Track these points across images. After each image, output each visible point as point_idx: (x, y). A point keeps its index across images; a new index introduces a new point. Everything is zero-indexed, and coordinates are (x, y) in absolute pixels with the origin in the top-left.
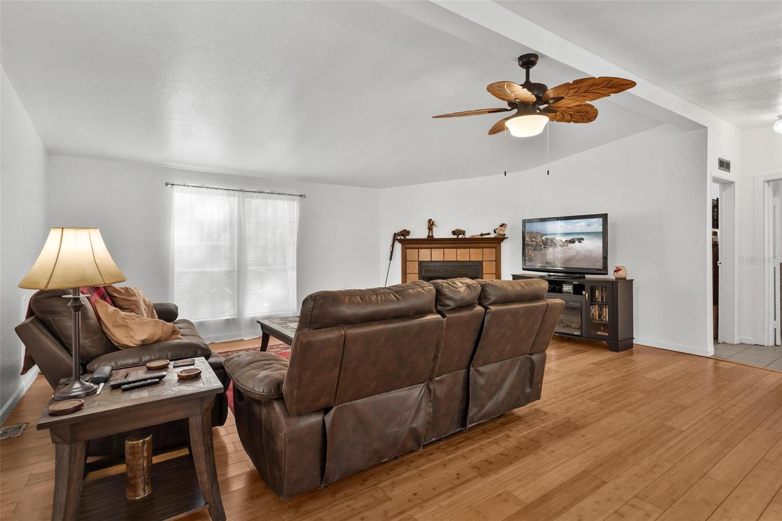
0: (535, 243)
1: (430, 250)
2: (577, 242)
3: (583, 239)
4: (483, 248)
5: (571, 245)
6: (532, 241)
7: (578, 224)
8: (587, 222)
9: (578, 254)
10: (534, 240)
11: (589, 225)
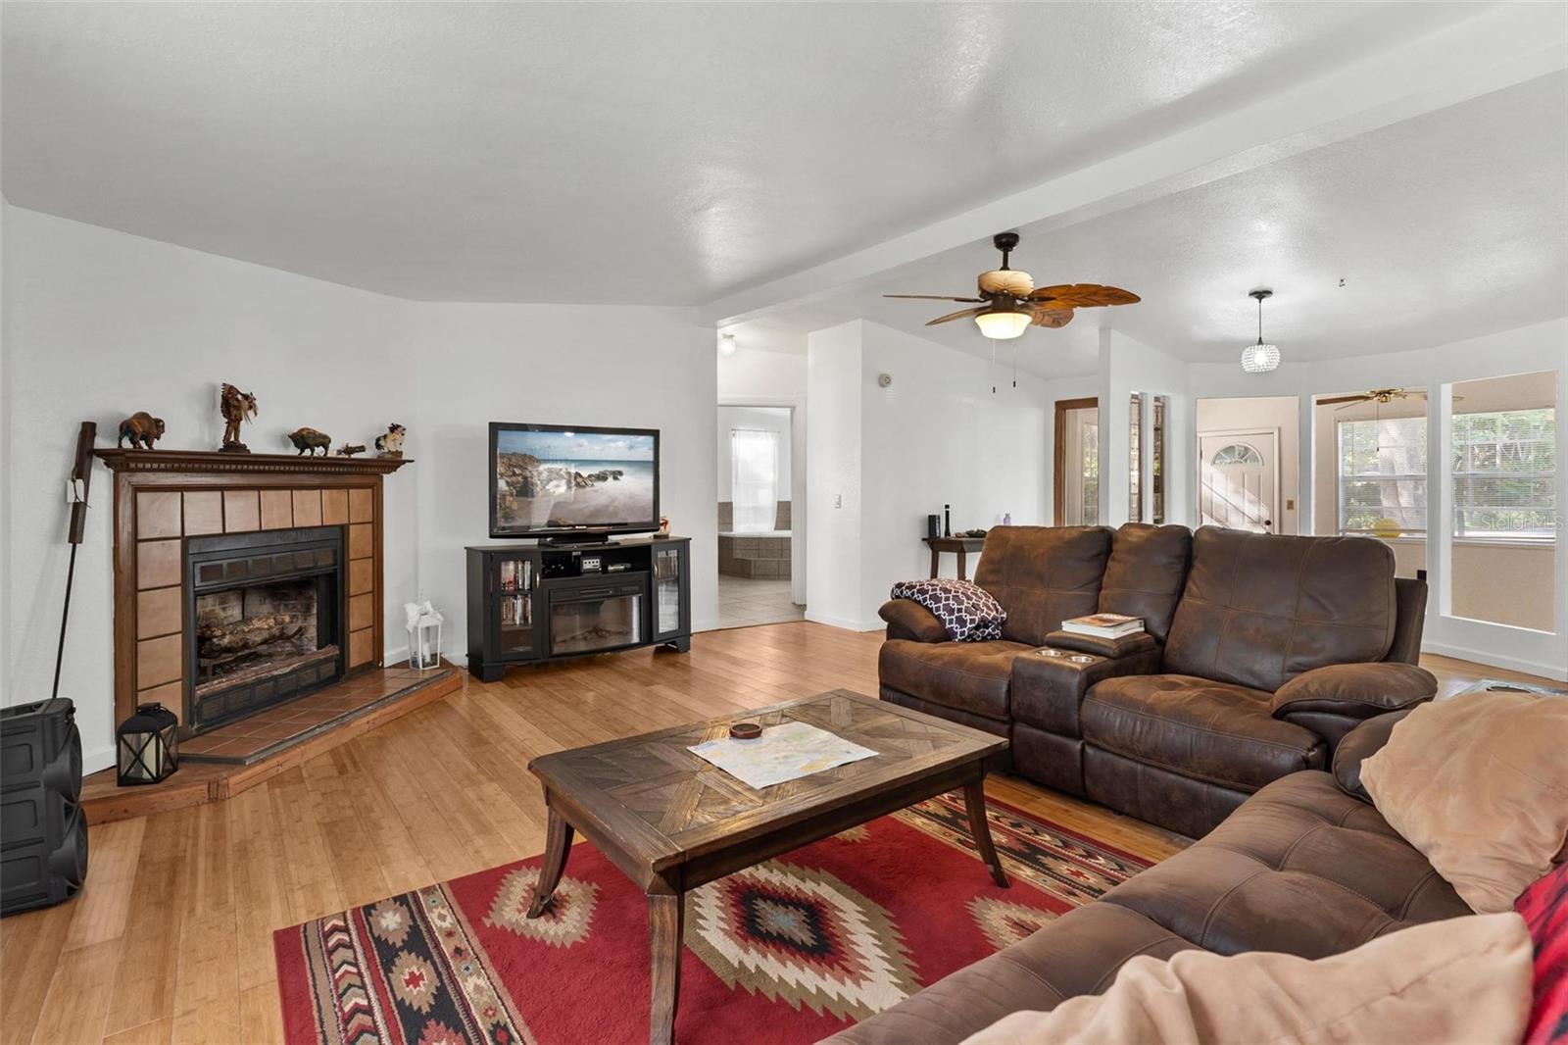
0: (520, 478)
1: (219, 494)
2: (610, 479)
3: (621, 473)
4: (348, 487)
5: (599, 485)
6: (514, 474)
7: (612, 445)
8: (628, 442)
9: (613, 501)
10: (517, 471)
11: (631, 447)
